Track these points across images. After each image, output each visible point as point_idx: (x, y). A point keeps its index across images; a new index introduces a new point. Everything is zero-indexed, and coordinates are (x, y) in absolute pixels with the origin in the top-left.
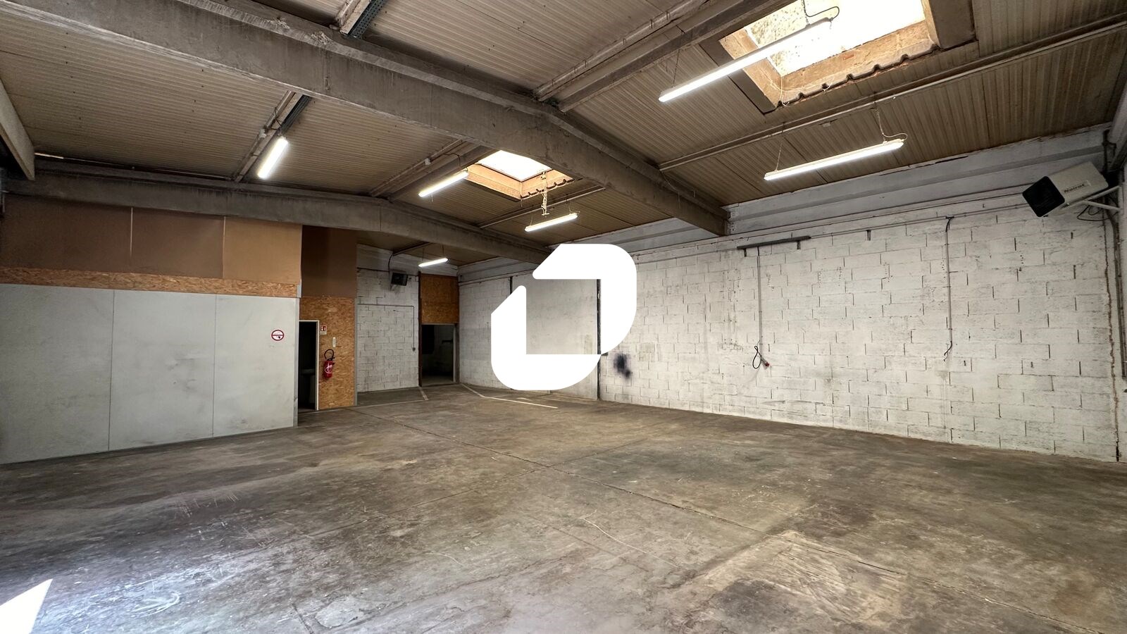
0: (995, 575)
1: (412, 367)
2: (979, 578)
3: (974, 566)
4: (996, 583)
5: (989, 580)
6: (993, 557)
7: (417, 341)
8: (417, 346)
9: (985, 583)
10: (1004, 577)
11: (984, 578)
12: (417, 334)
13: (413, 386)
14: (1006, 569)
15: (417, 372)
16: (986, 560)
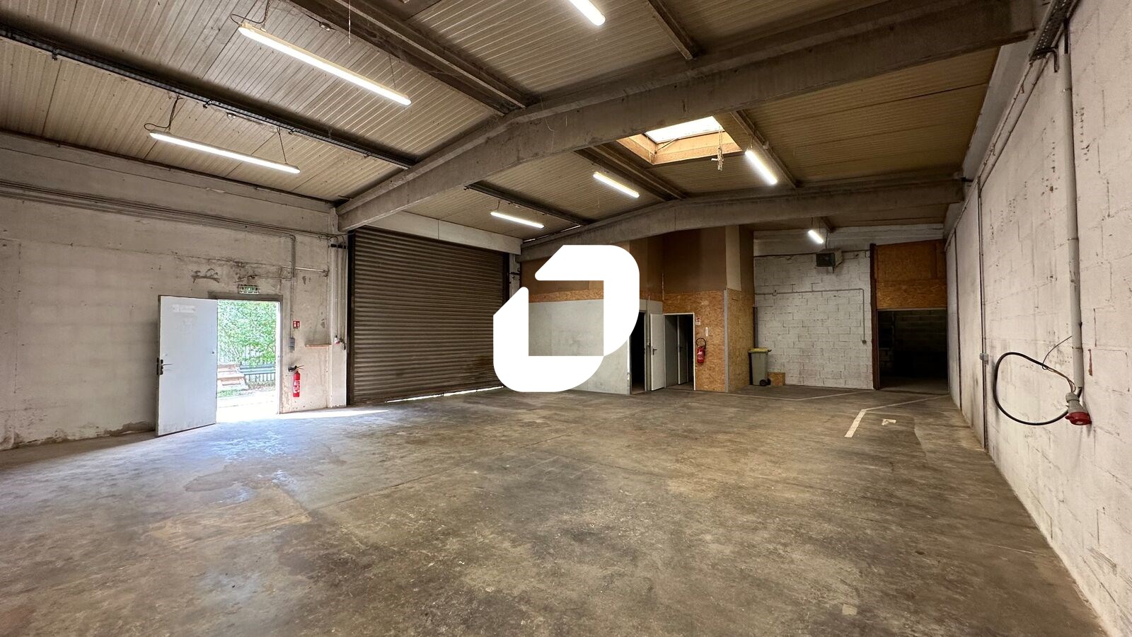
0: (104, 601)
1: (862, 364)
2: (117, 587)
3: (133, 596)
4: (99, 594)
5: (107, 592)
6: (120, 622)
7: (869, 332)
8: (869, 339)
9: (109, 587)
10: (93, 605)
11: (113, 591)
12: (869, 324)
13: (865, 387)
14: (97, 616)
15: (871, 370)
16: (125, 612)
